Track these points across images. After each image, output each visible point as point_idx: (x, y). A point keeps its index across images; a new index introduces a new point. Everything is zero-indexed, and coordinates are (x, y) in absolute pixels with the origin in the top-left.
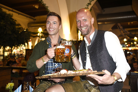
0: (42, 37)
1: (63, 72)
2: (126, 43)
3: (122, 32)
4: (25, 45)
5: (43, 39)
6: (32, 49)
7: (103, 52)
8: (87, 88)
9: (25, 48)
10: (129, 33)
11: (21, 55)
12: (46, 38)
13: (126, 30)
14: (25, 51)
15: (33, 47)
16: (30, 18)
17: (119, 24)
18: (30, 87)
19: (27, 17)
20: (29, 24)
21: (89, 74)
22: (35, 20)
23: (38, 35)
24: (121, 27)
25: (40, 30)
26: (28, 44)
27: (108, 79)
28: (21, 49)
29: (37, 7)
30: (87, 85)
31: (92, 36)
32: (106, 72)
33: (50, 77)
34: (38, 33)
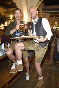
0: (12, 20)
1: (23, 36)
2: (56, 25)
3: (55, 19)
4: (3, 24)
5: (13, 21)
6: (7, 27)
7: (41, 27)
8: (33, 44)
9: (3, 26)
10: (58, 19)
11: (1, 29)
12: (14, 20)
13: (57, 18)
14: (3, 27)
15: (8, 25)
16: (6, 9)
17: (53, 15)
18: (8, 44)
19: (4, 9)
20: (6, 13)
21: (35, 37)
22: (9, 10)
23: (11, 18)
24: (54, 16)
25: (11, 16)
26: (5, 23)
27: (42, 40)
28: (1, 26)
29: (10, 3)
30: (34, 42)
31: (36, 20)
32: (41, 37)
33: (17, 39)
34: (10, 18)
